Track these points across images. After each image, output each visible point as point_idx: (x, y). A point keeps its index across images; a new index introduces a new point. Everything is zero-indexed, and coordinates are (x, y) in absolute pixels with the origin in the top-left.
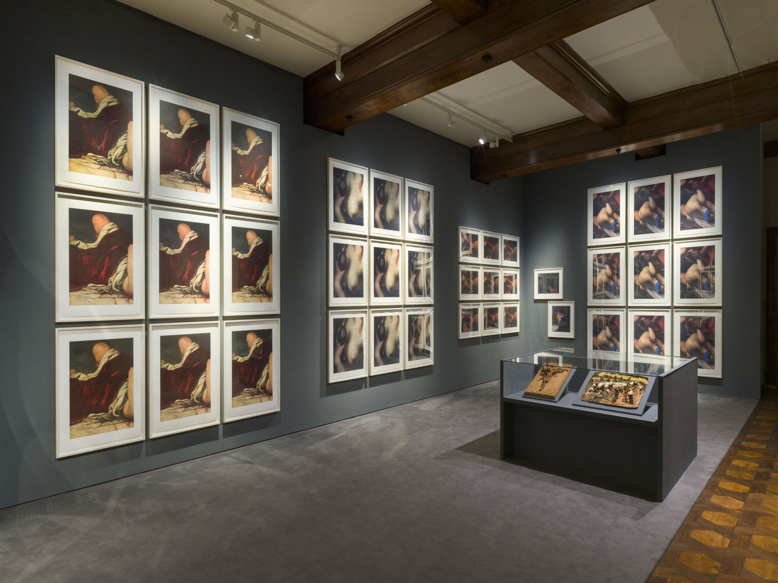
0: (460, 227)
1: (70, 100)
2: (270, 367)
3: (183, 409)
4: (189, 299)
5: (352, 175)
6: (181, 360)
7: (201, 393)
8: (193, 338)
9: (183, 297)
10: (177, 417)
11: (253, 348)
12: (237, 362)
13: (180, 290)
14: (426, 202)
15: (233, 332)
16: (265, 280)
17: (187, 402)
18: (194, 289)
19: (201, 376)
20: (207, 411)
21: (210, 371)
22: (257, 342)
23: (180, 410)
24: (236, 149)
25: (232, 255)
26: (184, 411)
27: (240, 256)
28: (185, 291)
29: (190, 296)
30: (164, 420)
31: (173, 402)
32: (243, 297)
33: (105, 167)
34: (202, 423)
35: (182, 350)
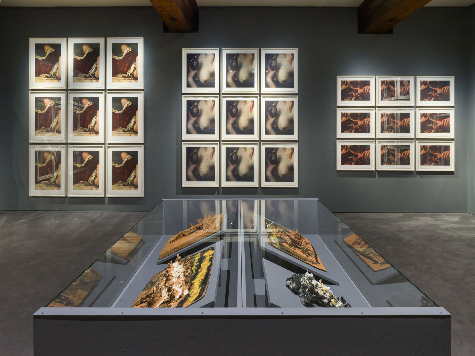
0: (338, 76)
1: (35, 54)
2: (136, 171)
3: (84, 186)
4: (88, 134)
5: (204, 56)
6: (83, 163)
7: (94, 180)
8: (90, 153)
9: (84, 133)
10: (81, 189)
11: (125, 161)
12: (115, 167)
13: (83, 130)
14: (288, 62)
15: (112, 151)
16: (133, 124)
17: (86, 183)
18: (90, 129)
19: (94, 172)
20: (97, 189)
21: (99, 170)
22: (128, 157)
23: (83, 186)
24: (114, 57)
25: (112, 112)
26: (85, 187)
27: (117, 112)
28: (86, 130)
29: (88, 132)
30: (75, 190)
31: (79, 182)
32: (119, 133)
33: (49, 78)
34: (95, 195)
35: (84, 158)
